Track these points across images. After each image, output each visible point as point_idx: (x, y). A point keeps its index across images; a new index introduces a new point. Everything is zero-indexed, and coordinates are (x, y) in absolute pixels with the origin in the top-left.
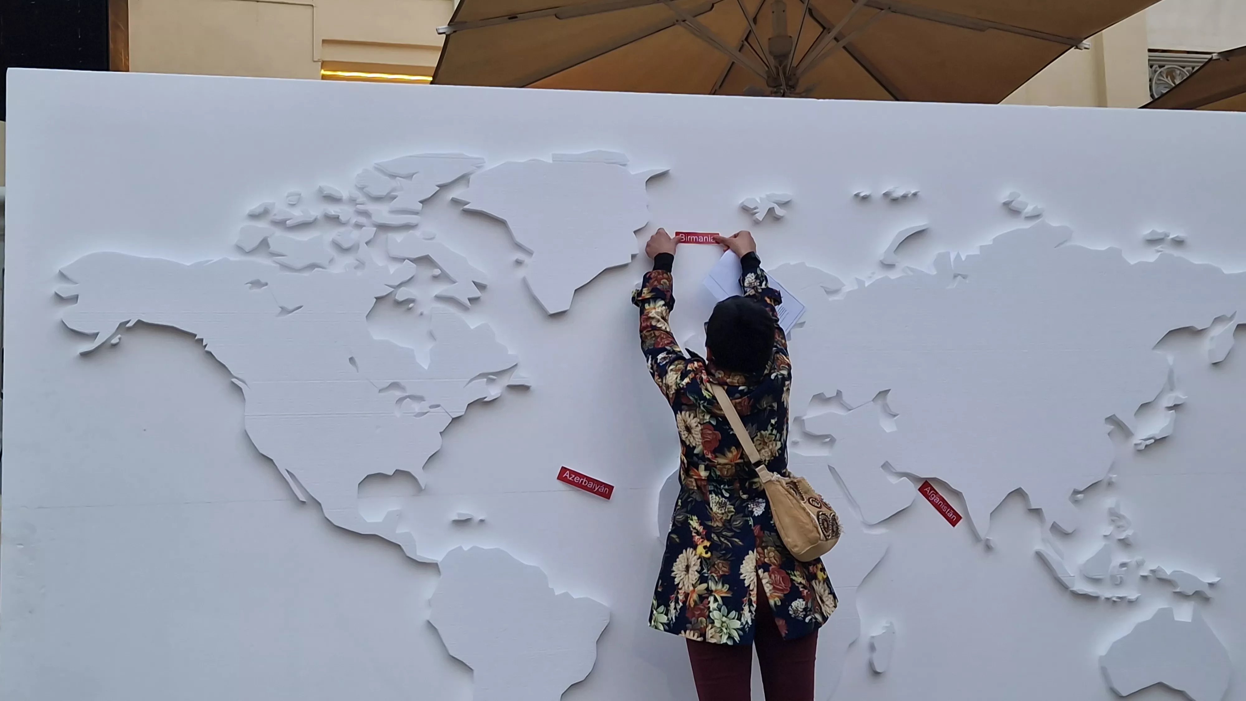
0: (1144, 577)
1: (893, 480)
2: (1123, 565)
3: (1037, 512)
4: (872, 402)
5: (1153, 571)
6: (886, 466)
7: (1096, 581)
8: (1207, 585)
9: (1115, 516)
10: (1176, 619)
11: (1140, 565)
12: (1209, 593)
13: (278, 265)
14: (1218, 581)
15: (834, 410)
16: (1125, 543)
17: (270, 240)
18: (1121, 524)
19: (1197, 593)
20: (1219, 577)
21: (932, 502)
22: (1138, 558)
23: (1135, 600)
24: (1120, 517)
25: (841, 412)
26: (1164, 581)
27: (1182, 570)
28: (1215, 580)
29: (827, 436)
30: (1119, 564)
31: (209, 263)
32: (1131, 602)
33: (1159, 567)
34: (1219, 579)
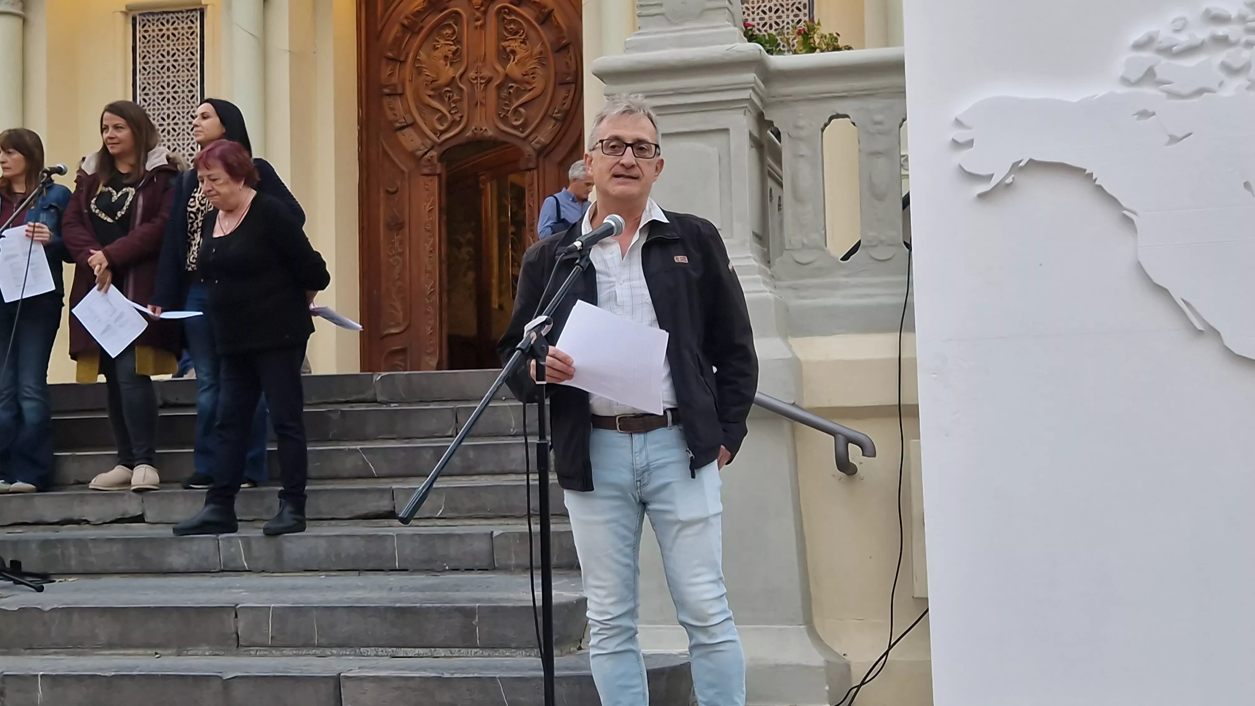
13: (1165, 95)
17: (1157, 69)
31: (1097, 97)
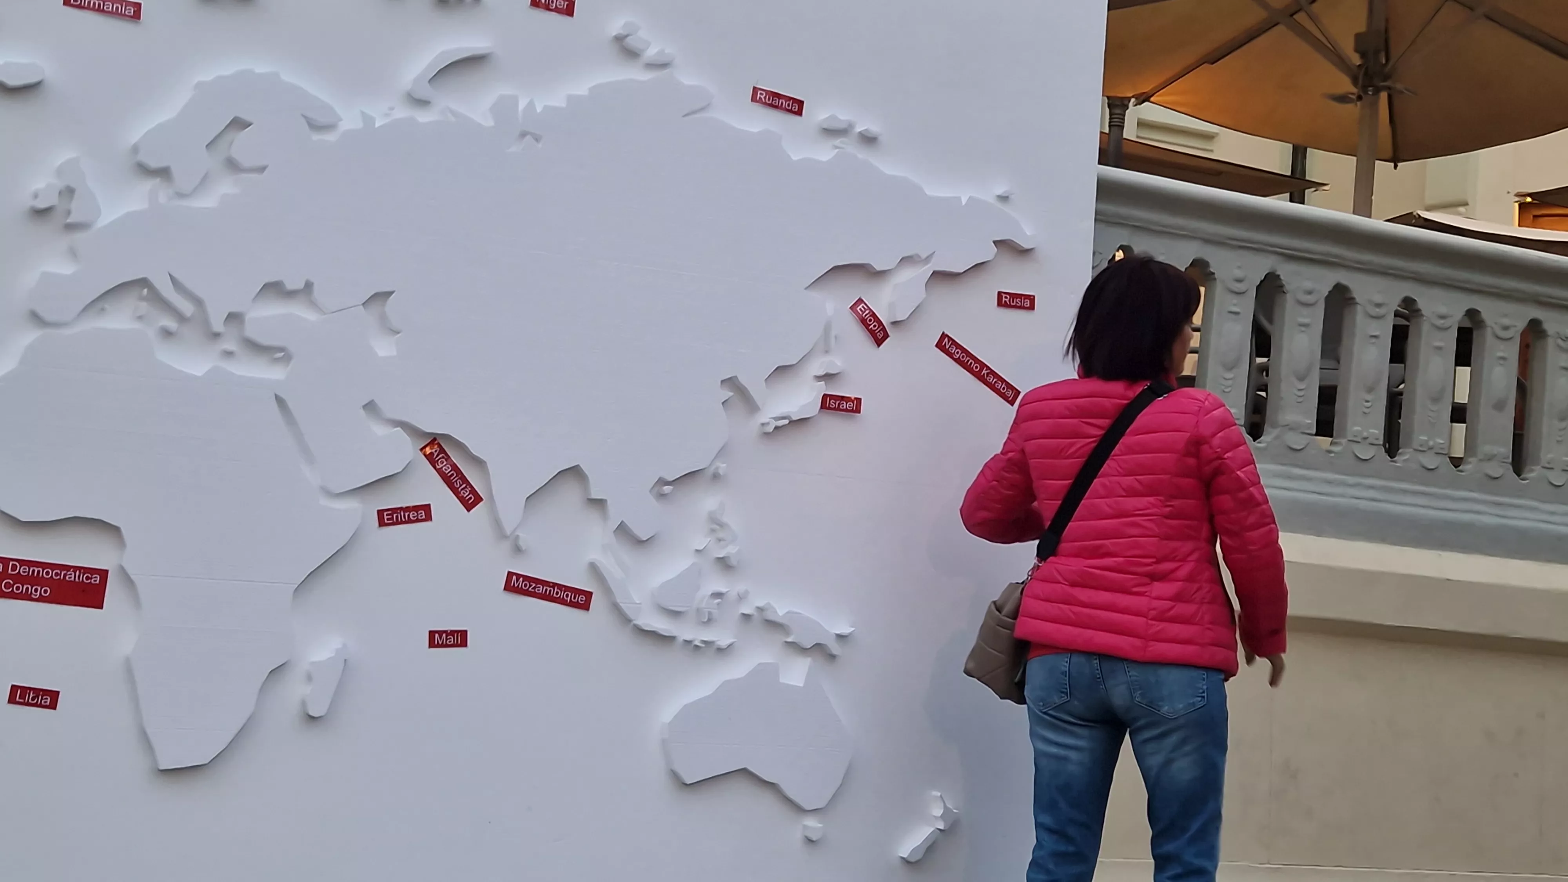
0: (746, 617)
1: (381, 430)
2: (718, 595)
3: (599, 504)
4: (361, 307)
5: (760, 609)
6: (370, 407)
7: (675, 614)
8: (835, 635)
9: (716, 524)
10: (781, 680)
11: (741, 598)
12: (835, 648)
14: (850, 634)
15: (298, 310)
16: (724, 564)
18: (721, 535)
19: (818, 646)
20: (853, 627)
21: (440, 472)
22: (741, 587)
23: (726, 647)
24: (722, 525)
25: (309, 315)
26: (774, 625)
27: (801, 612)
28: (846, 630)
29: (281, 349)
30: (710, 593)
32: (720, 650)
33: (769, 604)
34: (853, 629)
